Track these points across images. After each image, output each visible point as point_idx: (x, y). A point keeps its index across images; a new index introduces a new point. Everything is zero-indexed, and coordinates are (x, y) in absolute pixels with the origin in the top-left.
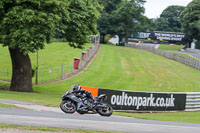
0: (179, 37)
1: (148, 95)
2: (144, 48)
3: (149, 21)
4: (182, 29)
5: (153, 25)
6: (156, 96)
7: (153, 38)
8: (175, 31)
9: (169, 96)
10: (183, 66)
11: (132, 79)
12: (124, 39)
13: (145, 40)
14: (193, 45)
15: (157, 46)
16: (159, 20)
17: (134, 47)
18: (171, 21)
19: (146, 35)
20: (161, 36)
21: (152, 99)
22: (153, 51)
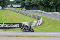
0: (20, 6)
1: (11, 24)
2: (9, 10)
3: (10, 2)
4: (21, 4)
5: (12, 3)
6: (13, 24)
7: (12, 6)
8: (19, 4)
9: (17, 24)
10: (21, 15)
11: (6, 19)
12: (3, 7)
13: (9, 7)
14: (24, 8)
15: (13, 9)
16: (14, 1)
17: (6, 9)
18: (17, 1)
19: (10, 6)
20: (14, 6)
21: (12, 25)
22: (12, 10)
